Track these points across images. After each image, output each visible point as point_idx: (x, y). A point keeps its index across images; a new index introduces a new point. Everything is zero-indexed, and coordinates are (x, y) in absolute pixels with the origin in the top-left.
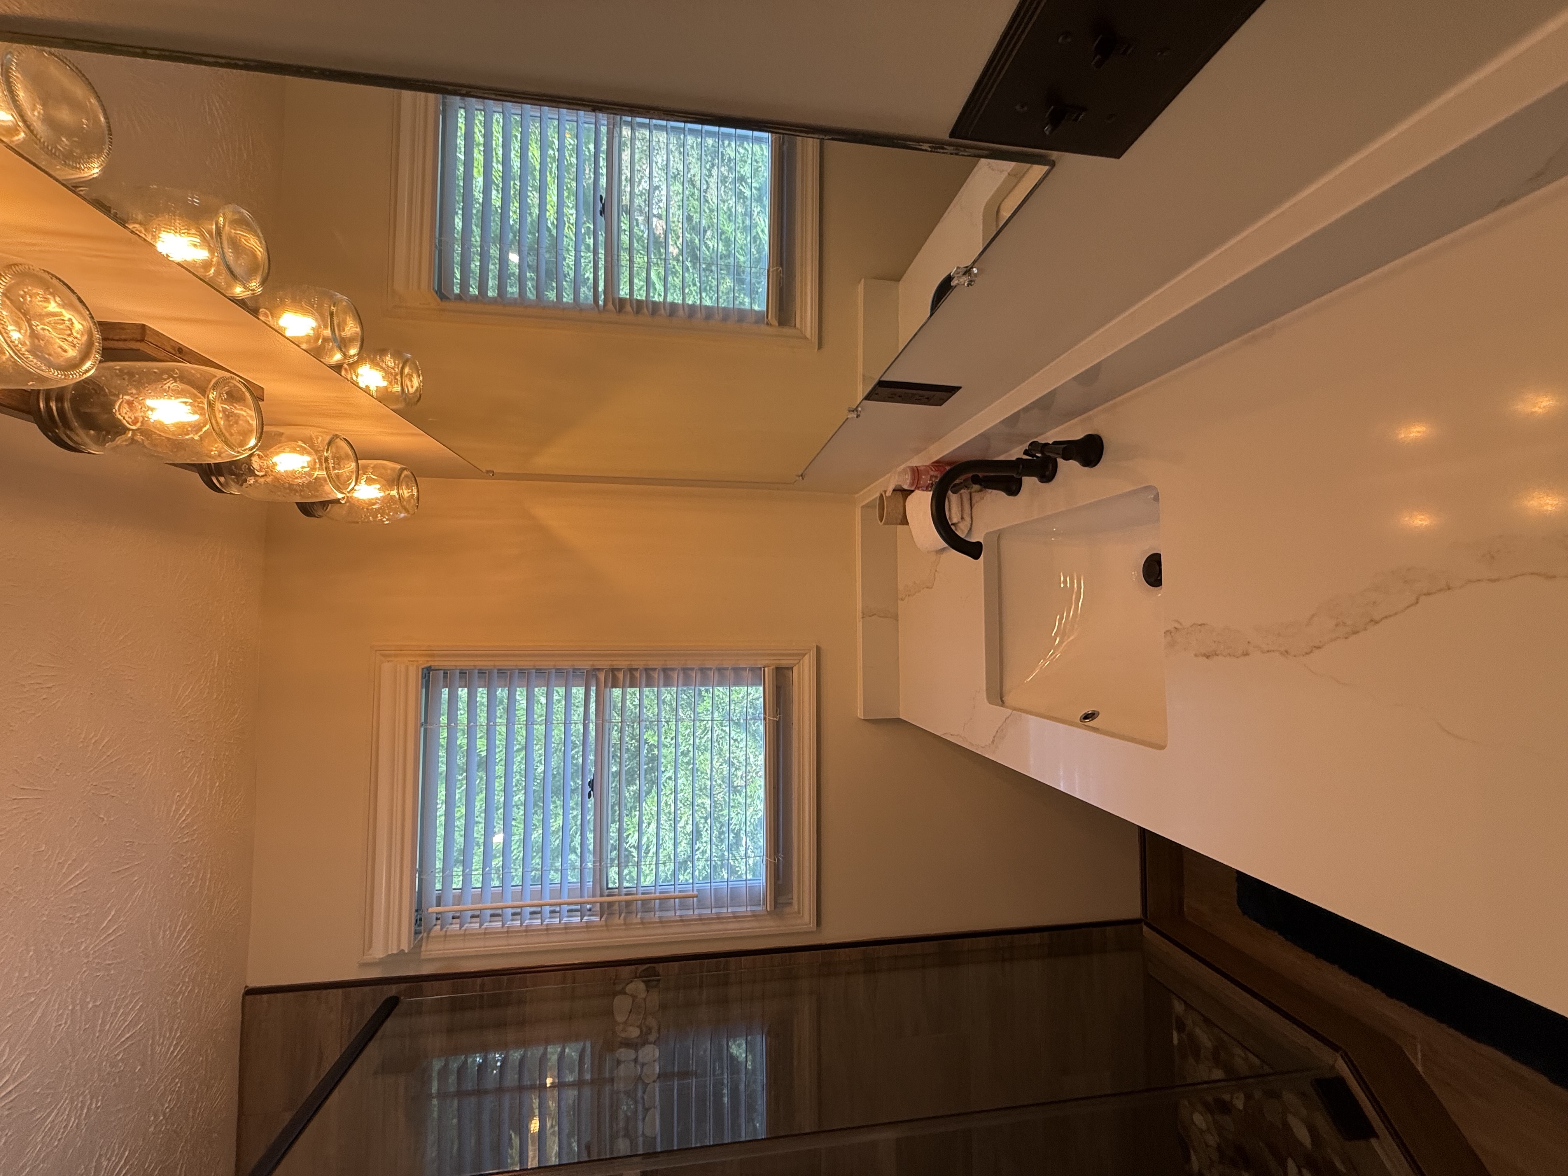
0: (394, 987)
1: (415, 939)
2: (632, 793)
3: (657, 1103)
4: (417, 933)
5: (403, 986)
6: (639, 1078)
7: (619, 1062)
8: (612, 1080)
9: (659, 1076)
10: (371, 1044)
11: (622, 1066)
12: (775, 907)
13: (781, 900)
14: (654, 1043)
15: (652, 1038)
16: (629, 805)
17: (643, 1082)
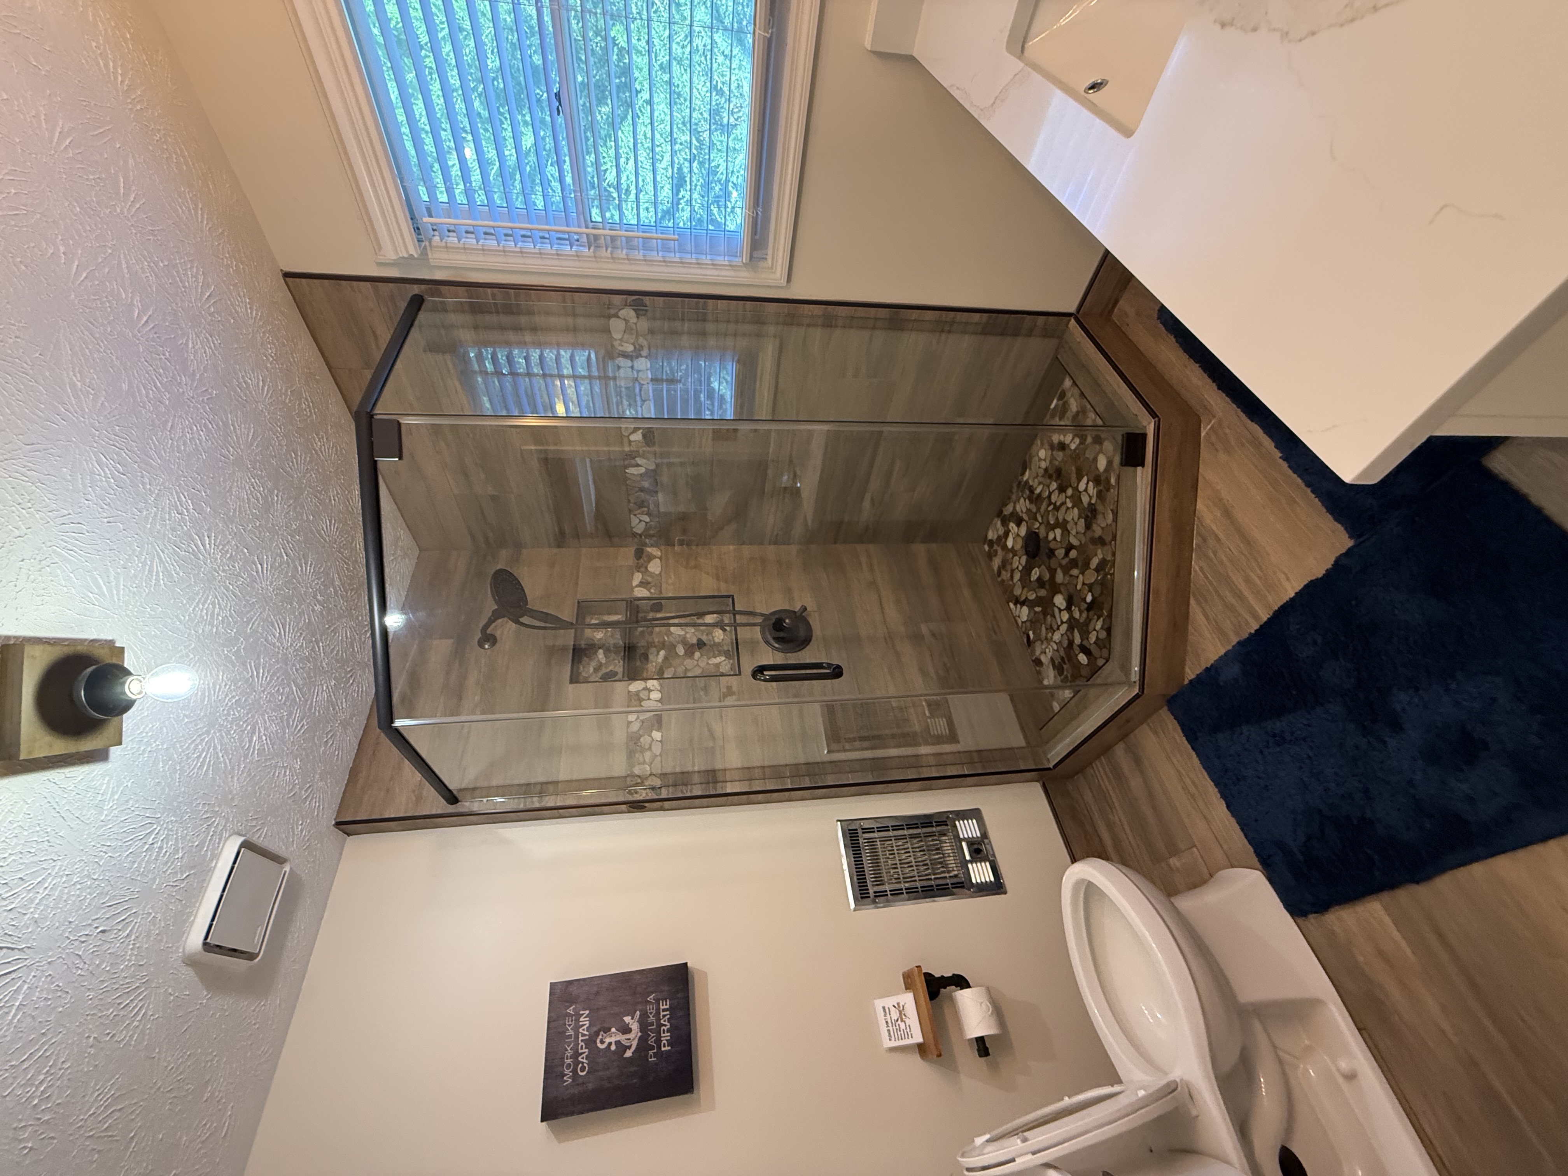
0: (415, 286)
1: (420, 246)
2: (604, 117)
3: (651, 397)
4: (420, 241)
5: (423, 287)
6: (636, 379)
7: (619, 367)
8: (615, 378)
9: (652, 380)
10: (413, 330)
11: (622, 371)
12: (751, 260)
13: (756, 254)
14: (646, 357)
15: (645, 352)
16: (603, 133)
17: (639, 383)
